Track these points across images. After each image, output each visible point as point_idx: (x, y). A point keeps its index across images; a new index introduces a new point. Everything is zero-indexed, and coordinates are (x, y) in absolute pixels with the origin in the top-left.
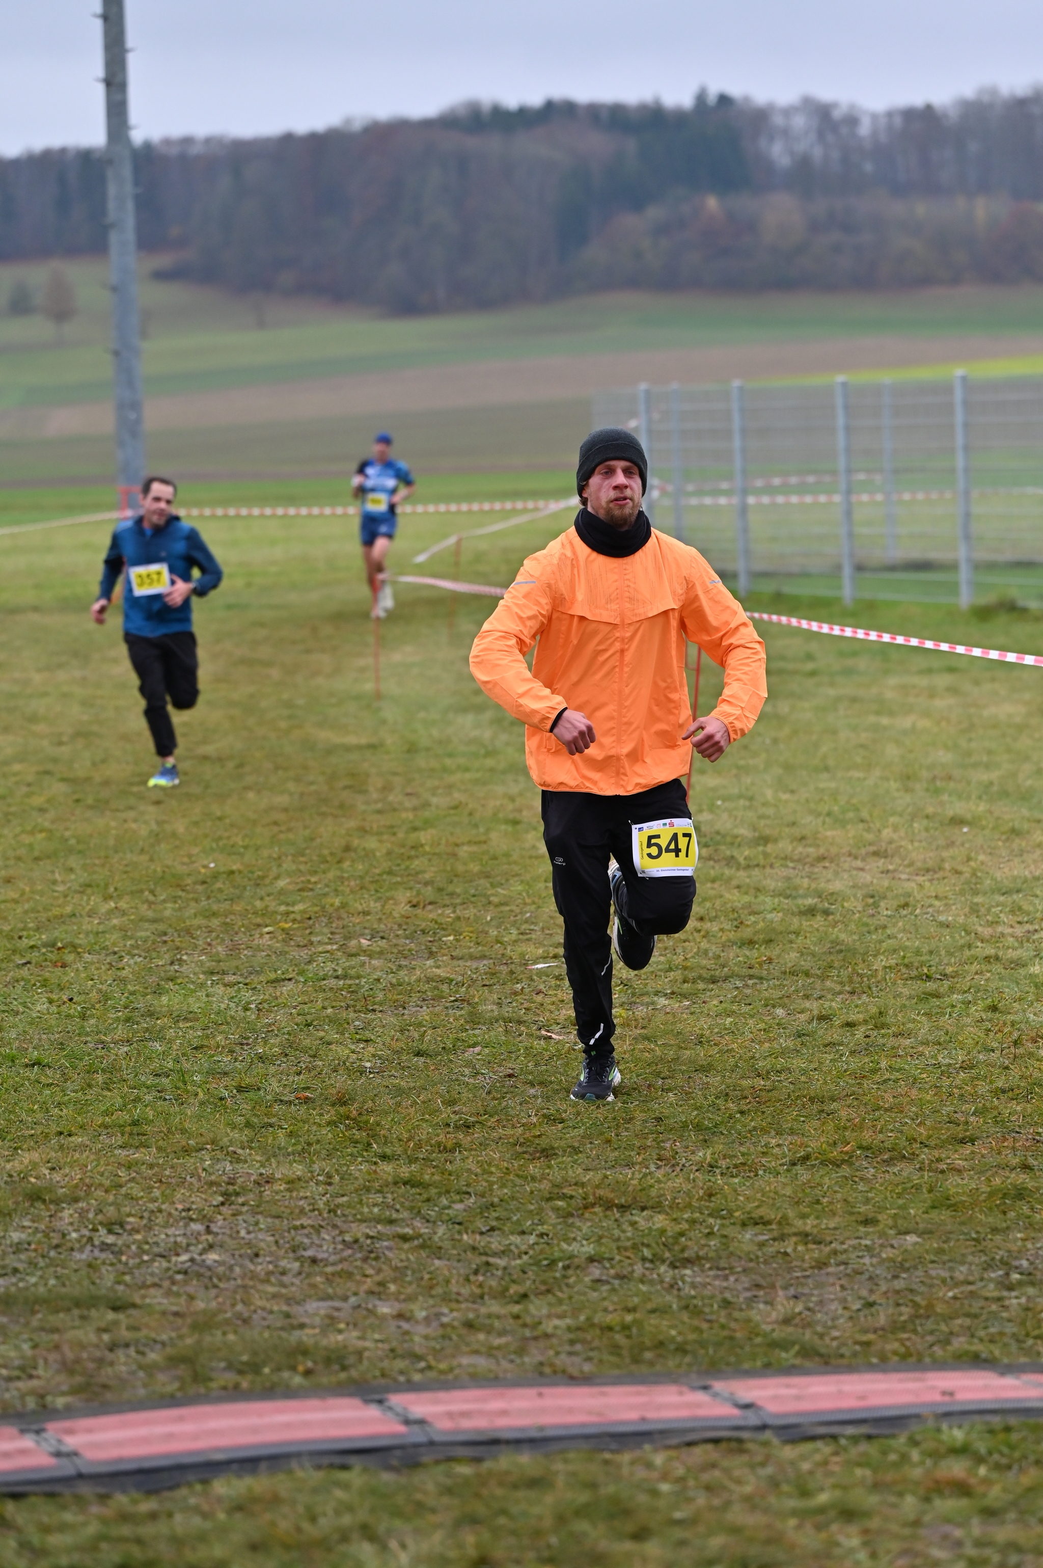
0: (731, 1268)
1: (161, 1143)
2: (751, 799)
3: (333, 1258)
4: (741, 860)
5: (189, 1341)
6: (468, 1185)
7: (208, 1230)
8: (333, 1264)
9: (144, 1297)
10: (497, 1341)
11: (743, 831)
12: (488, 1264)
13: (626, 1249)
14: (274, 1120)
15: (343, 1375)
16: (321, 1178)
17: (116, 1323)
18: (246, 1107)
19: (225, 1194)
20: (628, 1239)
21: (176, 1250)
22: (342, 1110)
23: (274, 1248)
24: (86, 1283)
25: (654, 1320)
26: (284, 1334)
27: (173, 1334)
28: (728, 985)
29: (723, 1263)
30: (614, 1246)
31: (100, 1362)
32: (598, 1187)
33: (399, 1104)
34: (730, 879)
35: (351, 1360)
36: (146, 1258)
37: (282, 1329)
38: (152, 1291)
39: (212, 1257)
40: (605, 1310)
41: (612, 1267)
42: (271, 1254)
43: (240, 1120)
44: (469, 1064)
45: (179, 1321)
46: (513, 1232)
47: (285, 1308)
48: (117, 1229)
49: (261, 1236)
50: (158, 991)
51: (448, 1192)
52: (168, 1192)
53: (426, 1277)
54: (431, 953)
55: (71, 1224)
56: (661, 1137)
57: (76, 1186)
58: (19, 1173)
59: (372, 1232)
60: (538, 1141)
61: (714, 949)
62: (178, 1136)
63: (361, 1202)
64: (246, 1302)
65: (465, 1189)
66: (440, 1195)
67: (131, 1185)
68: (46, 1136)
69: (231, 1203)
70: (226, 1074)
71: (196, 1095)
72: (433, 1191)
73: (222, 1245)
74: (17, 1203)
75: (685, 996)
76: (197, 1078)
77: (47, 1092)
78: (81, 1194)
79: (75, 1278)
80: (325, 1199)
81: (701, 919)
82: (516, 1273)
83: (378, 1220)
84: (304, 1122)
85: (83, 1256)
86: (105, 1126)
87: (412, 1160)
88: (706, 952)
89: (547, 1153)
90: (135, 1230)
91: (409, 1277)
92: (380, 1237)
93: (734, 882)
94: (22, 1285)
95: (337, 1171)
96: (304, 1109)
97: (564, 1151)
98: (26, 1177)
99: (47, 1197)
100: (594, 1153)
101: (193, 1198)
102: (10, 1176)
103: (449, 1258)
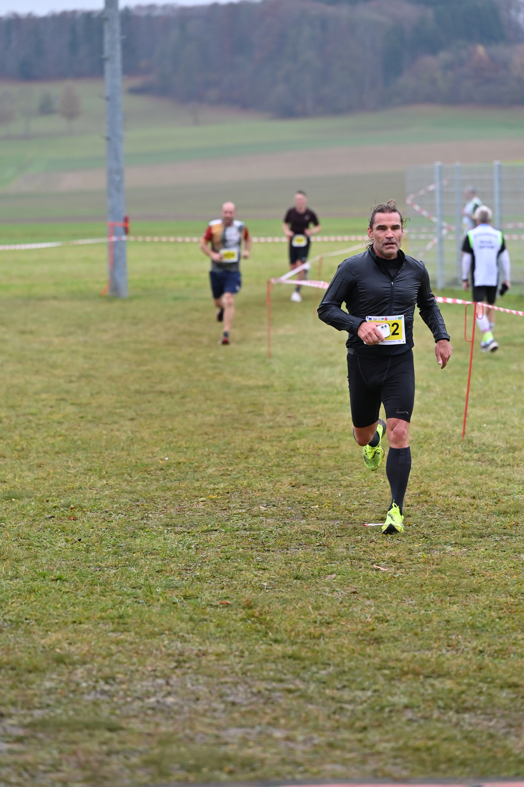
0: (494, 714)
1: (137, 629)
2: (505, 423)
3: (245, 702)
4: (499, 461)
5: (157, 751)
6: (329, 659)
7: (168, 684)
8: (246, 706)
9: (128, 723)
10: (349, 756)
11: (499, 443)
12: (341, 708)
13: (428, 701)
14: (207, 617)
15: (252, 775)
16: (237, 653)
17: (111, 739)
18: (189, 609)
19: (178, 662)
20: (429, 695)
21: (148, 695)
22: (250, 612)
23: (208, 695)
24: (92, 714)
25: (445, 745)
26: (215, 748)
27: (146, 747)
28: (490, 539)
29: (489, 711)
30: (420, 699)
31: (101, 763)
32: (410, 662)
33: (285, 609)
34: (491, 473)
35: (257, 765)
36: (129, 699)
37: (215, 745)
38: (134, 720)
39: (170, 700)
40: (415, 738)
41: (420, 711)
42: (207, 699)
43: (186, 616)
44: (328, 585)
45: (150, 739)
46: (357, 689)
47: (215, 732)
48: (111, 681)
49: (200, 687)
50: (134, 536)
51: (316, 663)
52: (142, 659)
53: (303, 715)
54: (304, 516)
55: (82, 678)
56: (449, 632)
57: (85, 655)
58: (50, 646)
59: (269, 687)
60: (372, 633)
61: (482, 517)
62: (147, 625)
63: (262, 668)
64: (191, 728)
65: (327, 662)
66: (311, 665)
67: (119, 654)
68: (66, 624)
69: (182, 667)
70: (177, 588)
71: (158, 600)
72: (307, 663)
73: (176, 693)
74: (48, 664)
75: (463, 545)
76: (159, 590)
77: (66, 596)
78: (88, 659)
79: (85, 711)
80: (240, 666)
81: (474, 498)
82: (359, 715)
83: (273, 680)
84: (226, 618)
85: (90, 697)
86: (102, 618)
87: (293, 643)
88: (477, 518)
89: (378, 641)
90: (122, 683)
91: (293, 715)
92: (274, 690)
93: (494, 475)
94: (52, 714)
95: (247, 649)
96: (225, 610)
97: (389, 639)
98: (54, 649)
99: (67, 661)
100: (407, 641)
101: (158, 664)
102: (44, 647)
103: (317, 704)
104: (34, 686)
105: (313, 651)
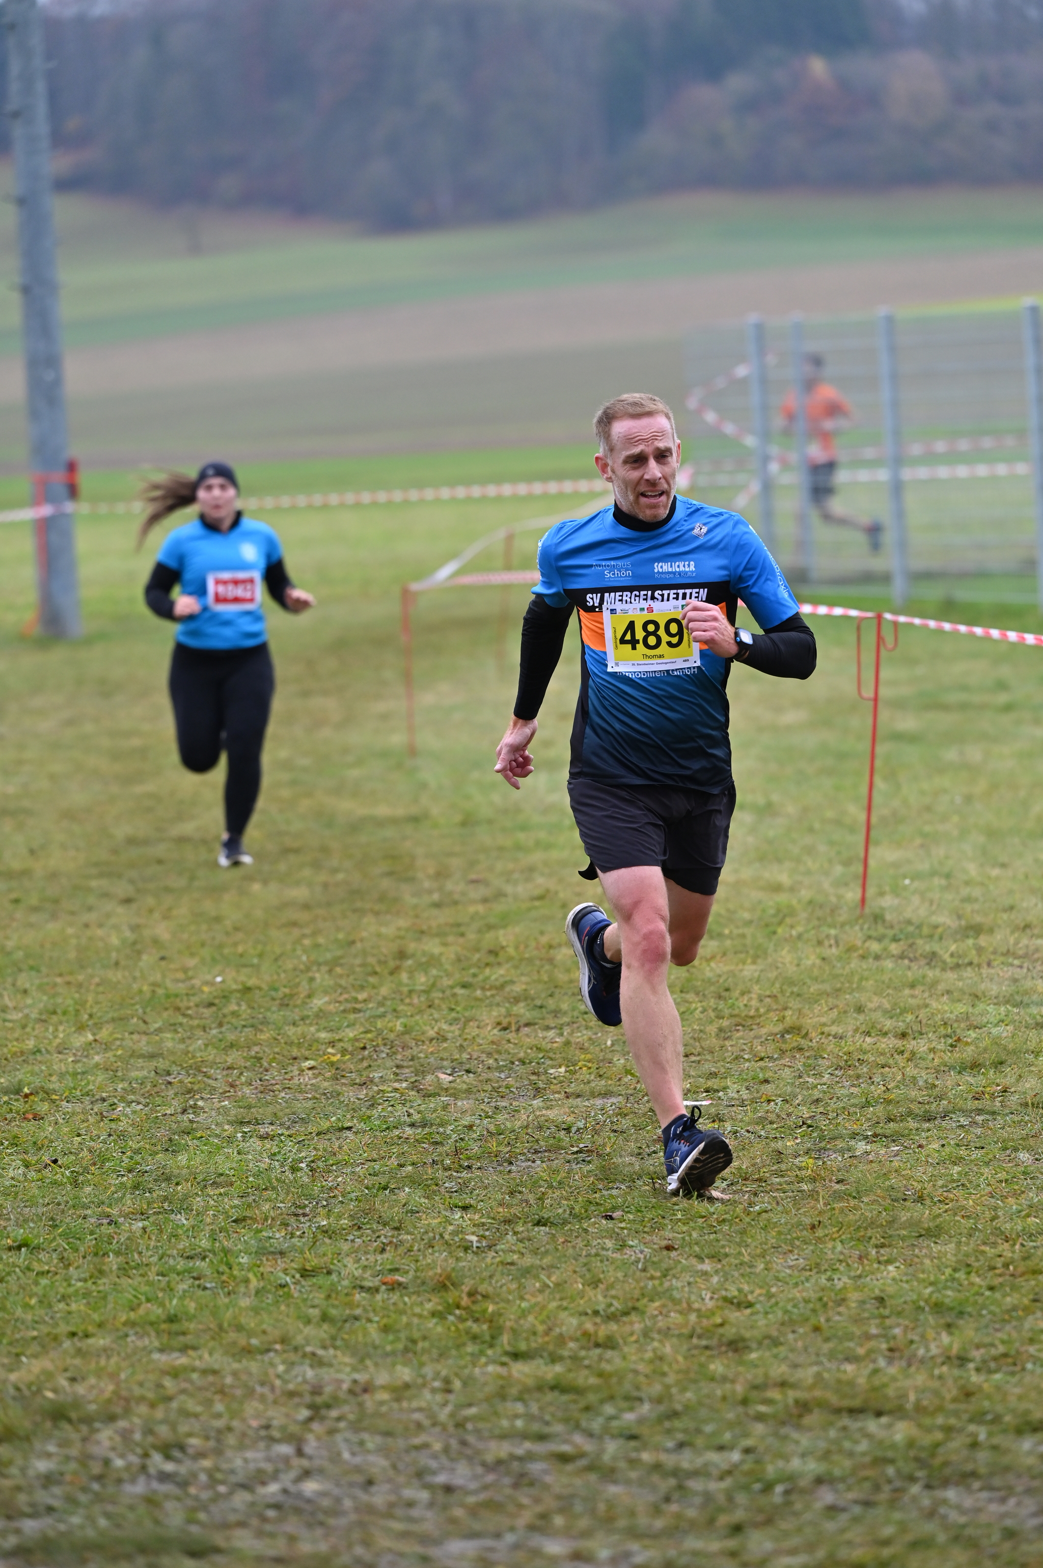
2: (948, 876)
3: (473, 1486)
4: (947, 957)
6: (638, 1388)
7: (300, 1453)
8: (477, 1492)
9: (229, 1539)
11: (943, 919)
12: (681, 1488)
14: (358, 1312)
16: (437, 1384)
18: (317, 1296)
19: (312, 1407)
20: (864, 1453)
21: (262, 1478)
22: (448, 1297)
23: (391, 1473)
24: (148, 1524)
28: (947, 1124)
29: (997, 1482)
30: (846, 1462)
32: (812, 1387)
33: (523, 1288)
34: (934, 983)
36: (222, 1489)
38: (239, 1533)
39: (310, 1487)
40: (850, 1543)
41: (849, 1489)
42: (390, 1481)
44: (610, 1234)
46: (708, 1448)
47: (419, 1549)
48: (176, 1453)
49: (372, 1458)
50: (171, 1148)
51: (612, 1398)
52: (235, 1406)
53: (602, 1507)
54: (537, 1090)
55: (113, 1449)
56: (888, 1322)
57: (109, 1401)
58: (29, 1386)
59: (519, 1452)
60: (721, 1330)
61: (924, 1076)
62: (232, 1335)
63: (496, 1414)
64: (366, 1543)
65: (635, 1394)
66: (602, 1402)
67: (183, 1397)
68: (56, 1338)
69: (323, 1419)
70: (282, 1253)
71: (247, 1281)
72: (592, 1398)
73: (321, 1471)
74: (36, 1424)
75: (893, 1138)
76: (244, 1260)
77: (44, 1281)
78: (118, 1410)
79: (131, 1516)
80: (448, 1409)
81: (904, 1035)
82: (721, 1499)
83: (525, 1436)
84: (402, 1312)
85: (139, 1488)
86: (131, 1324)
87: (554, 1359)
88: (914, 1079)
89: (737, 1346)
90: (201, 1455)
91: (578, 1508)
92: (530, 1457)
93: (941, 987)
94: (62, 1527)
95: (457, 1375)
96: (395, 1297)
97: (760, 1343)
98: (39, 1391)
99: (74, 1415)
100: (800, 1344)
101: (270, 1413)
102: (18, 1389)
103: (628, 1482)
104: (14, 1471)
105: (601, 1374)
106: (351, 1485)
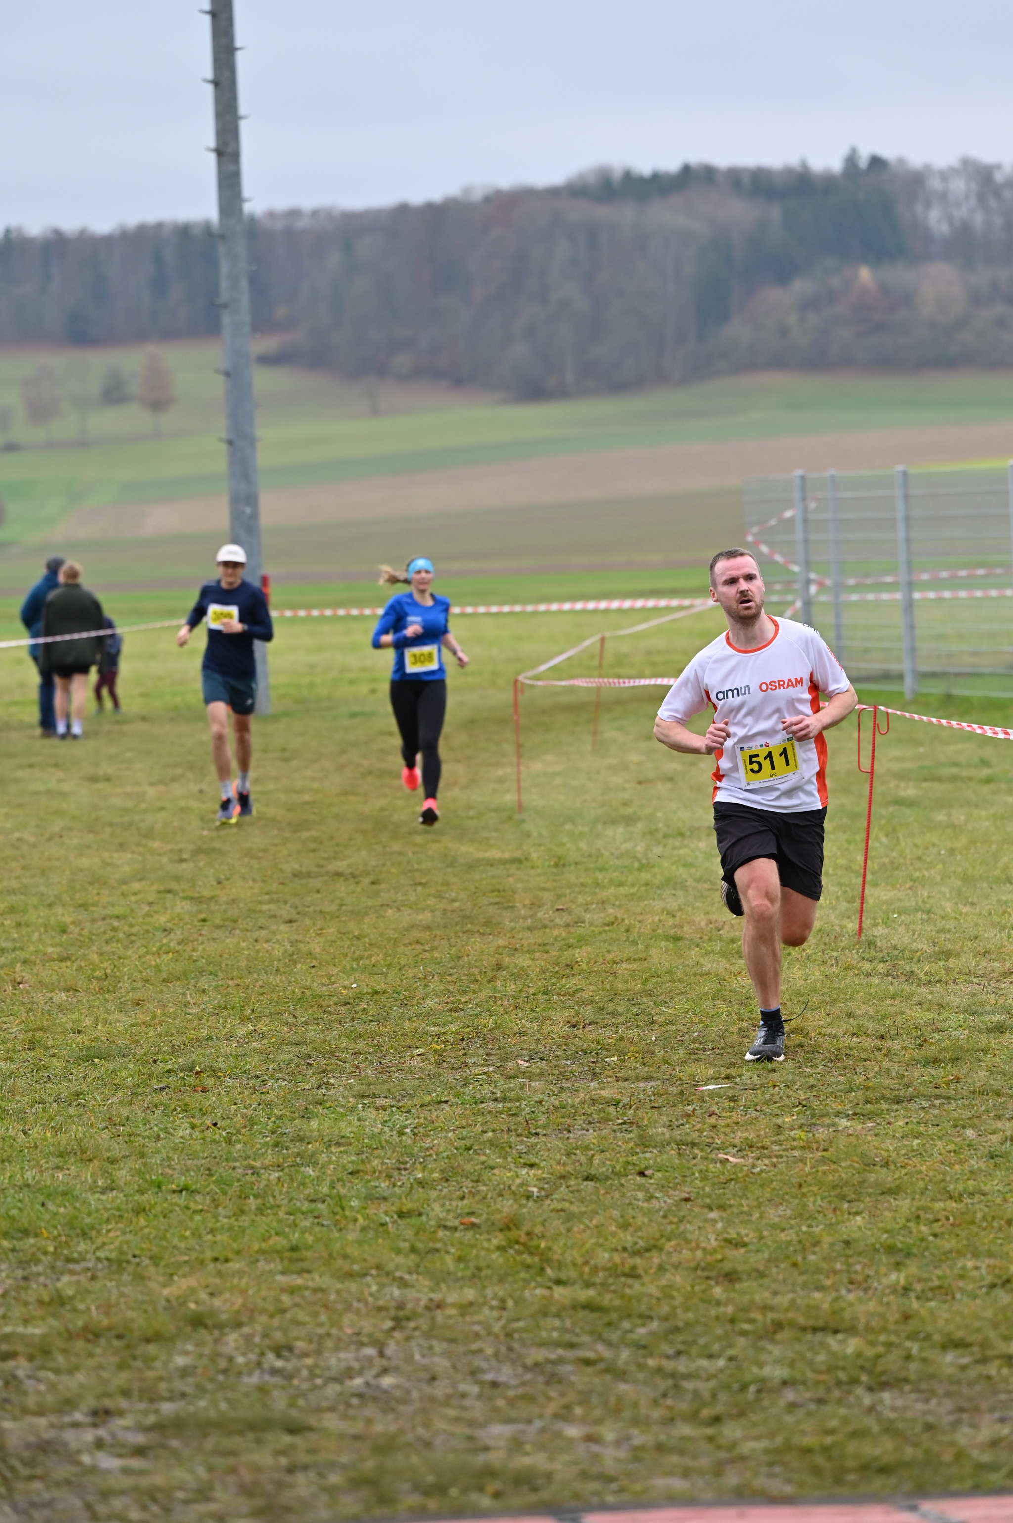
0: (933, 1391)
1: (323, 1268)
2: (929, 912)
3: (514, 1382)
4: (922, 975)
5: (371, 1463)
6: (649, 1309)
7: (381, 1354)
8: (515, 1387)
9: (320, 1420)
10: (693, 1463)
11: (922, 945)
12: (676, 1387)
13: (820, 1372)
14: (439, 1245)
15: (534, 1497)
16: (494, 1303)
17: (293, 1447)
18: (409, 1233)
19: (396, 1319)
21: (350, 1373)
22: (510, 1235)
23: (451, 1371)
24: (259, 1408)
25: (854, 1443)
26: (468, 1456)
27: (353, 1457)
28: (912, 1106)
29: (923, 1386)
30: (807, 1369)
31: (280, 1485)
32: (788, 1309)
33: (570, 1229)
34: (910, 996)
35: (540, 1481)
36: (318, 1381)
37: (467, 1451)
38: (328, 1415)
39: (387, 1381)
40: (803, 1433)
41: (807, 1390)
42: (449, 1378)
45: (358, 1445)
46: (700, 1356)
47: (467, 1431)
48: (286, 1353)
49: (437, 1360)
50: (306, 1116)
51: (629, 1316)
52: (335, 1317)
53: (612, 1400)
54: (594, 1074)
55: (237, 1349)
56: (851, 1260)
57: (238, 1312)
58: (178, 1298)
59: (553, 1356)
60: (720, 1265)
61: (896, 1068)
62: (340, 1262)
63: (538, 1327)
64: (427, 1425)
65: (648, 1313)
66: (621, 1319)
67: (295, 1310)
68: (202, 1262)
69: (402, 1328)
70: (385, 1199)
71: (356, 1220)
72: (614, 1316)
73: (396, 1369)
74: (179, 1328)
75: (869, 1117)
76: (354, 1203)
77: (198, 1218)
78: (244, 1319)
79: (245, 1401)
80: (503, 1321)
81: (882, 1037)
82: (707, 1396)
83: (558, 1344)
84: (472, 1247)
85: (254, 1379)
86: (262, 1252)
87: (588, 1285)
88: (888, 1070)
89: (731, 1277)
90: (305, 1355)
91: (594, 1400)
92: (561, 1361)
93: (915, 999)
94: (192, 1409)
95: (511, 1296)
96: (470, 1234)
97: (749, 1275)
98: (185, 1303)
99: (209, 1322)
100: (781, 1277)
101: (363, 1323)
102: (168, 1301)
103: (635, 1382)
104: (157, 1364)
105: (622, 1297)
106: (419, 1380)
